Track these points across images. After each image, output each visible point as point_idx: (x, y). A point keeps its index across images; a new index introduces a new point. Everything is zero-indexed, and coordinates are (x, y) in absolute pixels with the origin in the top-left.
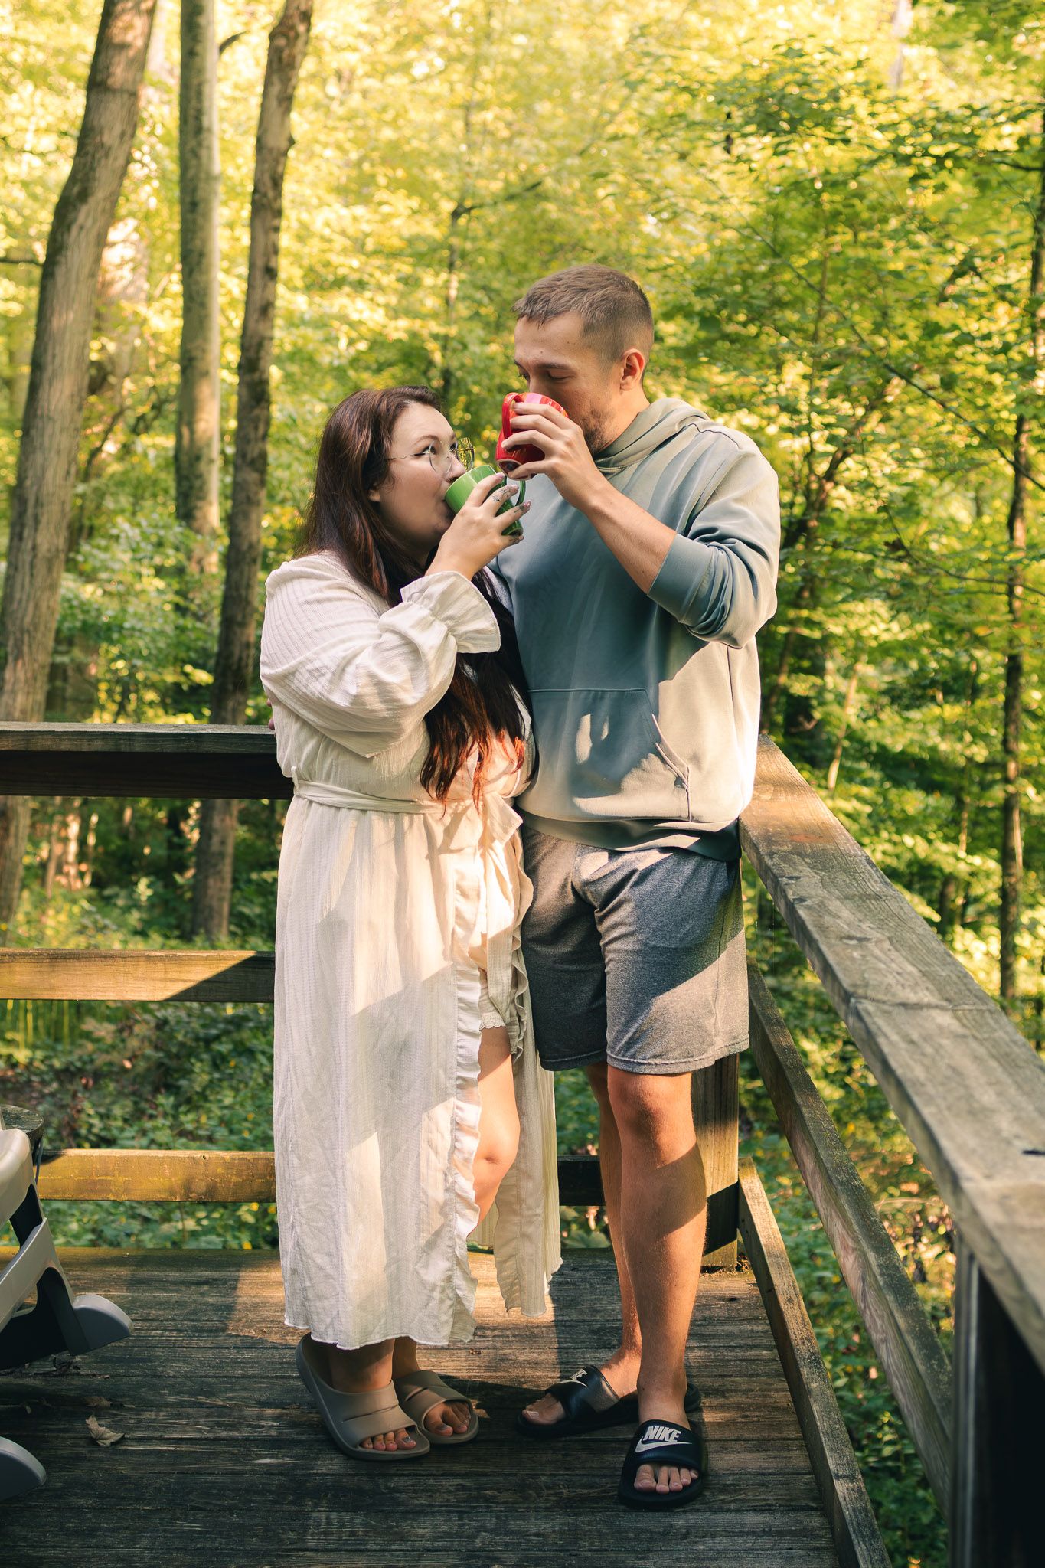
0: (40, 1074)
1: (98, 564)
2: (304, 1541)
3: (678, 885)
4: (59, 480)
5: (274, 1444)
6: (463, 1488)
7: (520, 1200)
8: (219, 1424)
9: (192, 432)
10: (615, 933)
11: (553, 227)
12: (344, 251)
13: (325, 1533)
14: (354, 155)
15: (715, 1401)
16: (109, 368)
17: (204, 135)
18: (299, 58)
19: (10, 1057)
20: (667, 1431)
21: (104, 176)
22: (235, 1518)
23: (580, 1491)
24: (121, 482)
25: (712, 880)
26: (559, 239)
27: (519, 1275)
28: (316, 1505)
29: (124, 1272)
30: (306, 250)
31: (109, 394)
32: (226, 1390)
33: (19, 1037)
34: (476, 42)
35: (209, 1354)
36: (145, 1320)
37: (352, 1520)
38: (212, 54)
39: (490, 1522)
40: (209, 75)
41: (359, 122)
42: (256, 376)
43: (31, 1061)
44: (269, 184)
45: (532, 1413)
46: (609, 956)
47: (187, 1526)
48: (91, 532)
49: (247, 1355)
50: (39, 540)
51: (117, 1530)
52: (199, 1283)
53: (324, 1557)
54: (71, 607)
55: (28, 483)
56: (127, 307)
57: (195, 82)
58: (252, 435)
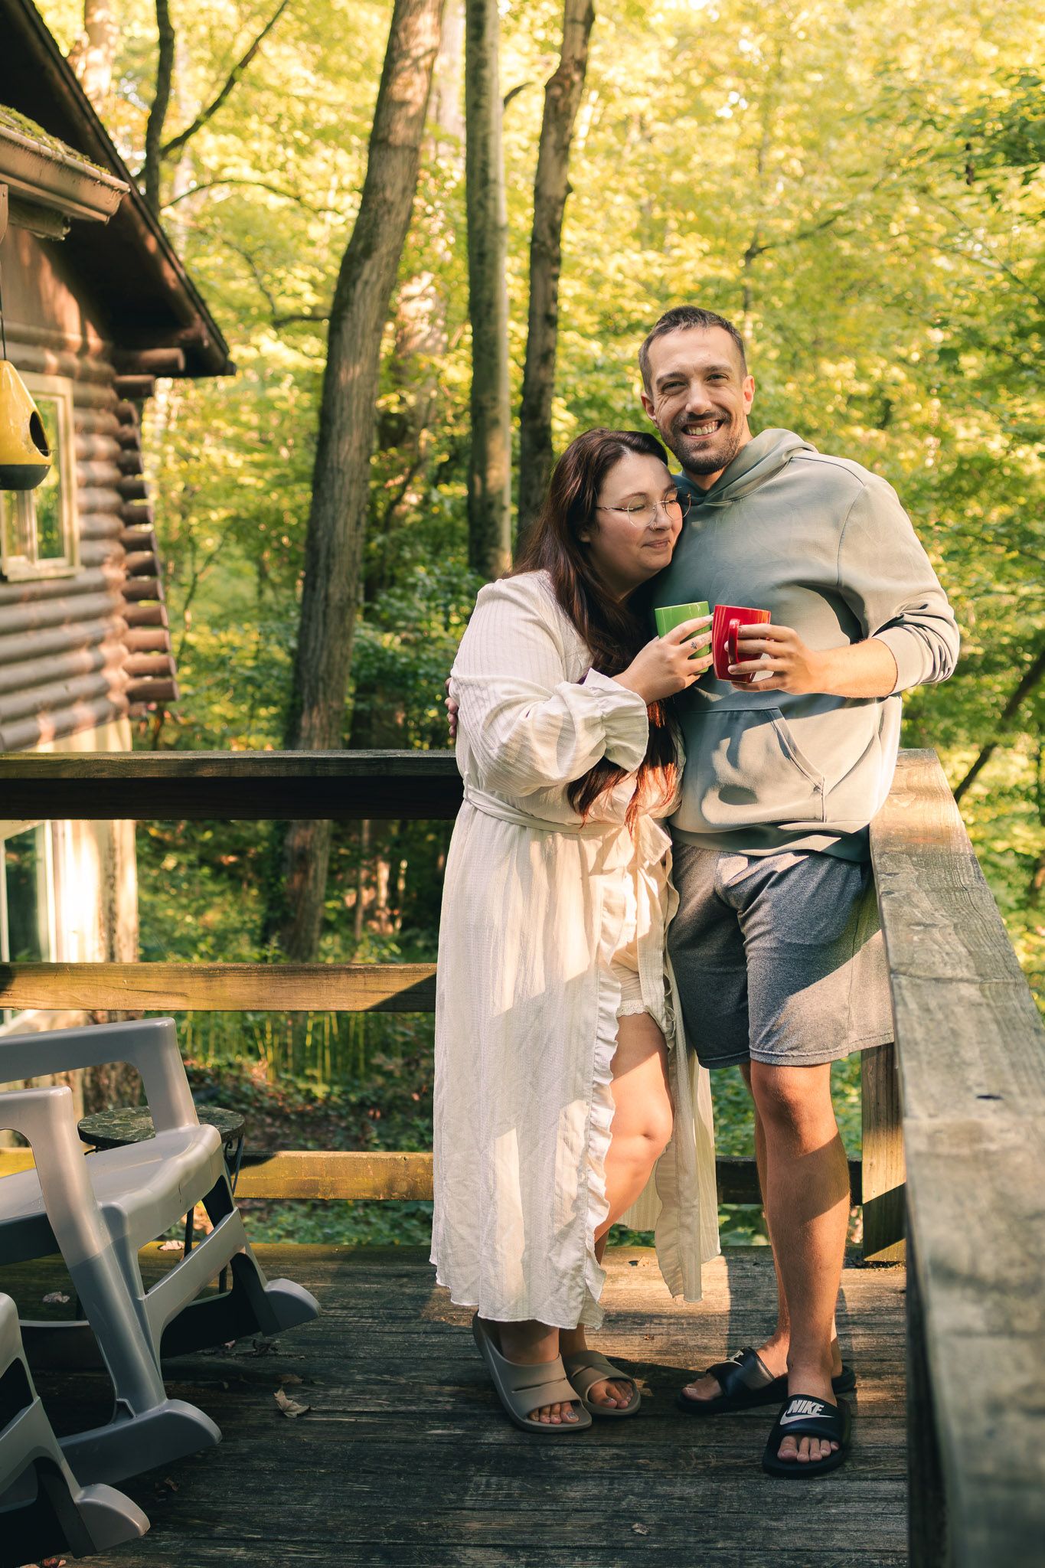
0: (336, 1107)
1: (395, 613)
2: (463, 1501)
3: (812, 885)
4: (349, 532)
5: (447, 1418)
6: (618, 1457)
7: (679, 1193)
8: (399, 1400)
9: (484, 480)
10: (755, 932)
11: (848, 264)
12: (637, 297)
13: (484, 1495)
14: (644, 201)
15: (869, 1382)
16: (410, 420)
17: (491, 186)
18: (574, 107)
19: (309, 1091)
20: (810, 1404)
21: (387, 230)
22: (402, 1481)
23: (727, 1461)
24: (417, 531)
25: (846, 880)
26: (854, 275)
27: (681, 1264)
28: (479, 1470)
29: (332, 1266)
30: (600, 296)
31: (409, 445)
32: (411, 1370)
33: (317, 1073)
34: (768, 82)
35: (400, 1338)
36: (344, 1308)
37: (509, 1485)
38: (496, 107)
39: (638, 1486)
40: (493, 127)
41: (651, 166)
42: (538, 423)
43: (329, 1095)
44: (547, 232)
45: (690, 1390)
46: (750, 955)
47: (357, 1487)
48: (393, 581)
49: (435, 1339)
50: (331, 590)
51: (292, 1489)
52: (400, 1276)
53: (481, 1514)
54: (367, 656)
55: (320, 534)
56: (424, 361)
57: (480, 134)
58: (535, 481)
